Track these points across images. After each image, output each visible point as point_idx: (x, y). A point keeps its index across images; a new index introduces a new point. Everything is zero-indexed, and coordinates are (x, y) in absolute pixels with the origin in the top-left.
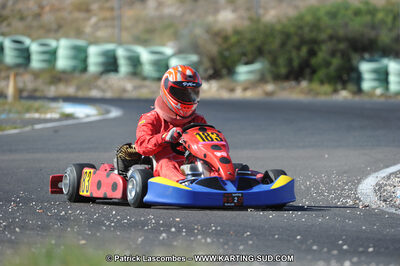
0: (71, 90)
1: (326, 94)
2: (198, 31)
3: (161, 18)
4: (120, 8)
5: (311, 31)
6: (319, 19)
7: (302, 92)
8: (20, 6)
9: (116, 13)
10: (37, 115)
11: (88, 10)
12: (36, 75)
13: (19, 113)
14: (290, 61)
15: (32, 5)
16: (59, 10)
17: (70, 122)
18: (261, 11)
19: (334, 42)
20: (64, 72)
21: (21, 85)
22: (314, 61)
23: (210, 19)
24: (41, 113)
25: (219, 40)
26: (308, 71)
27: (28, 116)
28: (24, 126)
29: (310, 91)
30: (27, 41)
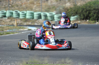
0: (30, 23)
1: (93, 23)
2: (61, 8)
3: (52, 5)
4: (42, 3)
5: (89, 8)
6: (91, 5)
7: (87, 23)
8: (17, 3)
9: (40, 4)
10: (22, 30)
11: (33, 4)
12: (21, 20)
13: (18, 29)
14: (84, 15)
15: (20, 3)
16: (26, 4)
17: (30, 31)
18: (77, 3)
19: (95, 10)
20: (28, 19)
21: (17, 22)
22: (90, 15)
23: (64, 5)
24: (23, 29)
25: (66, 10)
26: (88, 17)
27: (20, 30)
28: (19, 32)
29: (89, 22)
30: (19, 12)
